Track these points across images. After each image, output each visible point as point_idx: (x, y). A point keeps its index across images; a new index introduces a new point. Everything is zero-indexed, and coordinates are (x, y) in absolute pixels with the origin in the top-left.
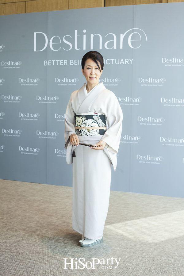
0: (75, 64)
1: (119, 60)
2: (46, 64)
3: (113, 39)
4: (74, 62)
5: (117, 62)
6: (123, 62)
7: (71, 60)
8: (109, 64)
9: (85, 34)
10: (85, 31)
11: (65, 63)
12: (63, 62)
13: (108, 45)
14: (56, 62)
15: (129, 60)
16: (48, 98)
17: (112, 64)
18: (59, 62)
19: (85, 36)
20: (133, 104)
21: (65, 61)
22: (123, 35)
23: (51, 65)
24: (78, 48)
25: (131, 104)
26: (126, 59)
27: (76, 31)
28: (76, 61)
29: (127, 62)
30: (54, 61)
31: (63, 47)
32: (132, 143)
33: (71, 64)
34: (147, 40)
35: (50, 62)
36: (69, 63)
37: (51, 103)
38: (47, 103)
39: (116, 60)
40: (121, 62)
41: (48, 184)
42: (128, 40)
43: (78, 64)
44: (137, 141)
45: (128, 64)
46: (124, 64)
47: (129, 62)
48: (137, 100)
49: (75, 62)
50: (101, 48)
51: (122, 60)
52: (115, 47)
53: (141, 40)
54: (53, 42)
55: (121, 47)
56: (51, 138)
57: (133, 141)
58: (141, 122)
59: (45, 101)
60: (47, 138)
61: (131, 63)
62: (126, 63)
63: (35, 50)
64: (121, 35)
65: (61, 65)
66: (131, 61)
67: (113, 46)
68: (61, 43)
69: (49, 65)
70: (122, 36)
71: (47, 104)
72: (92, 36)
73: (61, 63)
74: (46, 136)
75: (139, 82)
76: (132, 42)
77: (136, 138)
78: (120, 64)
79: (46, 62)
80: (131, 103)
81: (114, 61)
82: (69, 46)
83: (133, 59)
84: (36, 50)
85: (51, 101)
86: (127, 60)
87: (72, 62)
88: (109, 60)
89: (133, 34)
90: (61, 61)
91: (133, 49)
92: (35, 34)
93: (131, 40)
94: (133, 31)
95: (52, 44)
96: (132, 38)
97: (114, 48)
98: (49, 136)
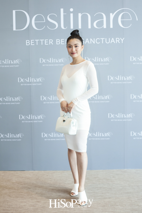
0: (62, 44)
1: (109, 39)
2: (28, 44)
3: (103, 18)
4: (60, 41)
5: (108, 41)
6: (114, 41)
7: (57, 40)
8: (99, 43)
9: (72, 12)
10: (72, 10)
11: (51, 43)
12: (48, 41)
13: (97, 24)
14: (40, 42)
15: (120, 39)
16: (32, 80)
17: (103, 43)
18: (44, 42)
19: (72, 15)
20: (125, 83)
21: (50, 40)
22: (113, 14)
23: (34, 45)
24: (65, 27)
25: (123, 83)
26: (116, 38)
27: (62, 10)
28: (63, 40)
29: (118, 41)
30: (37, 40)
31: (47, 26)
32: (125, 120)
33: (57, 44)
34: (137, 20)
35: (32, 41)
36: (54, 42)
37: (35, 84)
38: (31, 84)
39: (106, 39)
40: (112, 41)
41: (34, 170)
42: (118, 20)
43: (65, 43)
44: (130, 118)
45: (119, 43)
46: (115, 43)
47: (120, 41)
48: (129, 78)
49: (62, 42)
50: (90, 27)
51: (113, 39)
52: (105, 26)
53: (131, 19)
54: (35, 20)
55: (111, 26)
56: (36, 121)
57: (126, 118)
58: (135, 99)
59: (28, 83)
60: (32, 122)
61: (122, 42)
62: (116, 42)
63: (14, 29)
64: (111, 14)
65: (45, 44)
66: (122, 40)
67: (103, 25)
68: (45, 21)
69: (32, 45)
70: (112, 16)
71: (30, 86)
72: (80, 15)
73: (45, 42)
74: (31, 120)
75: (131, 60)
76: (122, 22)
77: (129, 116)
78: (111, 43)
79: (28, 42)
80: (124, 81)
81: (104, 40)
82: (55, 25)
83: (124, 38)
84: (16, 29)
85: (35, 83)
86: (118, 40)
87: (59, 42)
88: (99, 39)
89: (123, 14)
90: (45, 40)
91: (124, 28)
92: (14, 12)
93: (121, 19)
94: (123, 11)
95: (35, 23)
96: (122, 18)
97: (103, 27)
98: (34, 120)
